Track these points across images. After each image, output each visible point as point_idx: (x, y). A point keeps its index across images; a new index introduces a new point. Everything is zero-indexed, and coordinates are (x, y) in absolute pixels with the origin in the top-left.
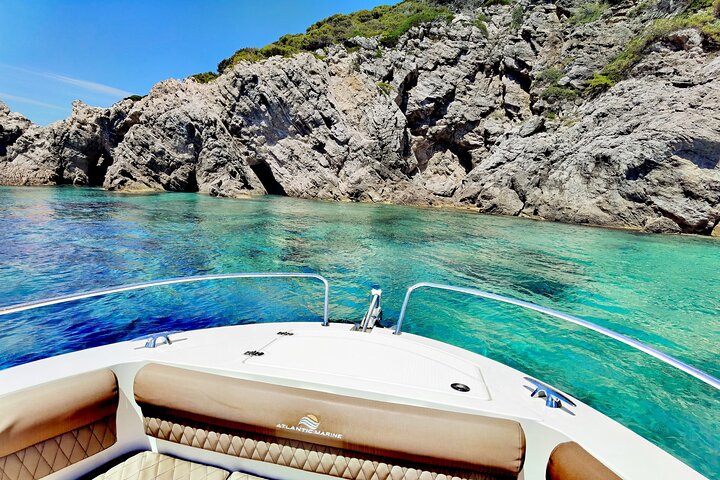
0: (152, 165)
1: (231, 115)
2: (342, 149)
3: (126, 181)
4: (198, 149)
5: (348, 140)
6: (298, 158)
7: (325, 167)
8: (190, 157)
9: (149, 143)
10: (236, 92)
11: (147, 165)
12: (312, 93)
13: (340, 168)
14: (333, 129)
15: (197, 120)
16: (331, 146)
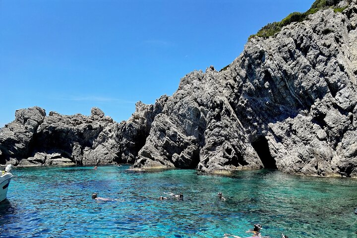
0: (166, 146)
1: (237, 97)
2: (344, 117)
3: (145, 160)
4: (202, 130)
5: (353, 106)
6: (295, 132)
7: (321, 140)
8: (195, 138)
9: (166, 128)
10: (243, 73)
11: (163, 147)
12: (321, 57)
13: (338, 140)
14: (337, 97)
15: (203, 105)
16: (332, 116)
